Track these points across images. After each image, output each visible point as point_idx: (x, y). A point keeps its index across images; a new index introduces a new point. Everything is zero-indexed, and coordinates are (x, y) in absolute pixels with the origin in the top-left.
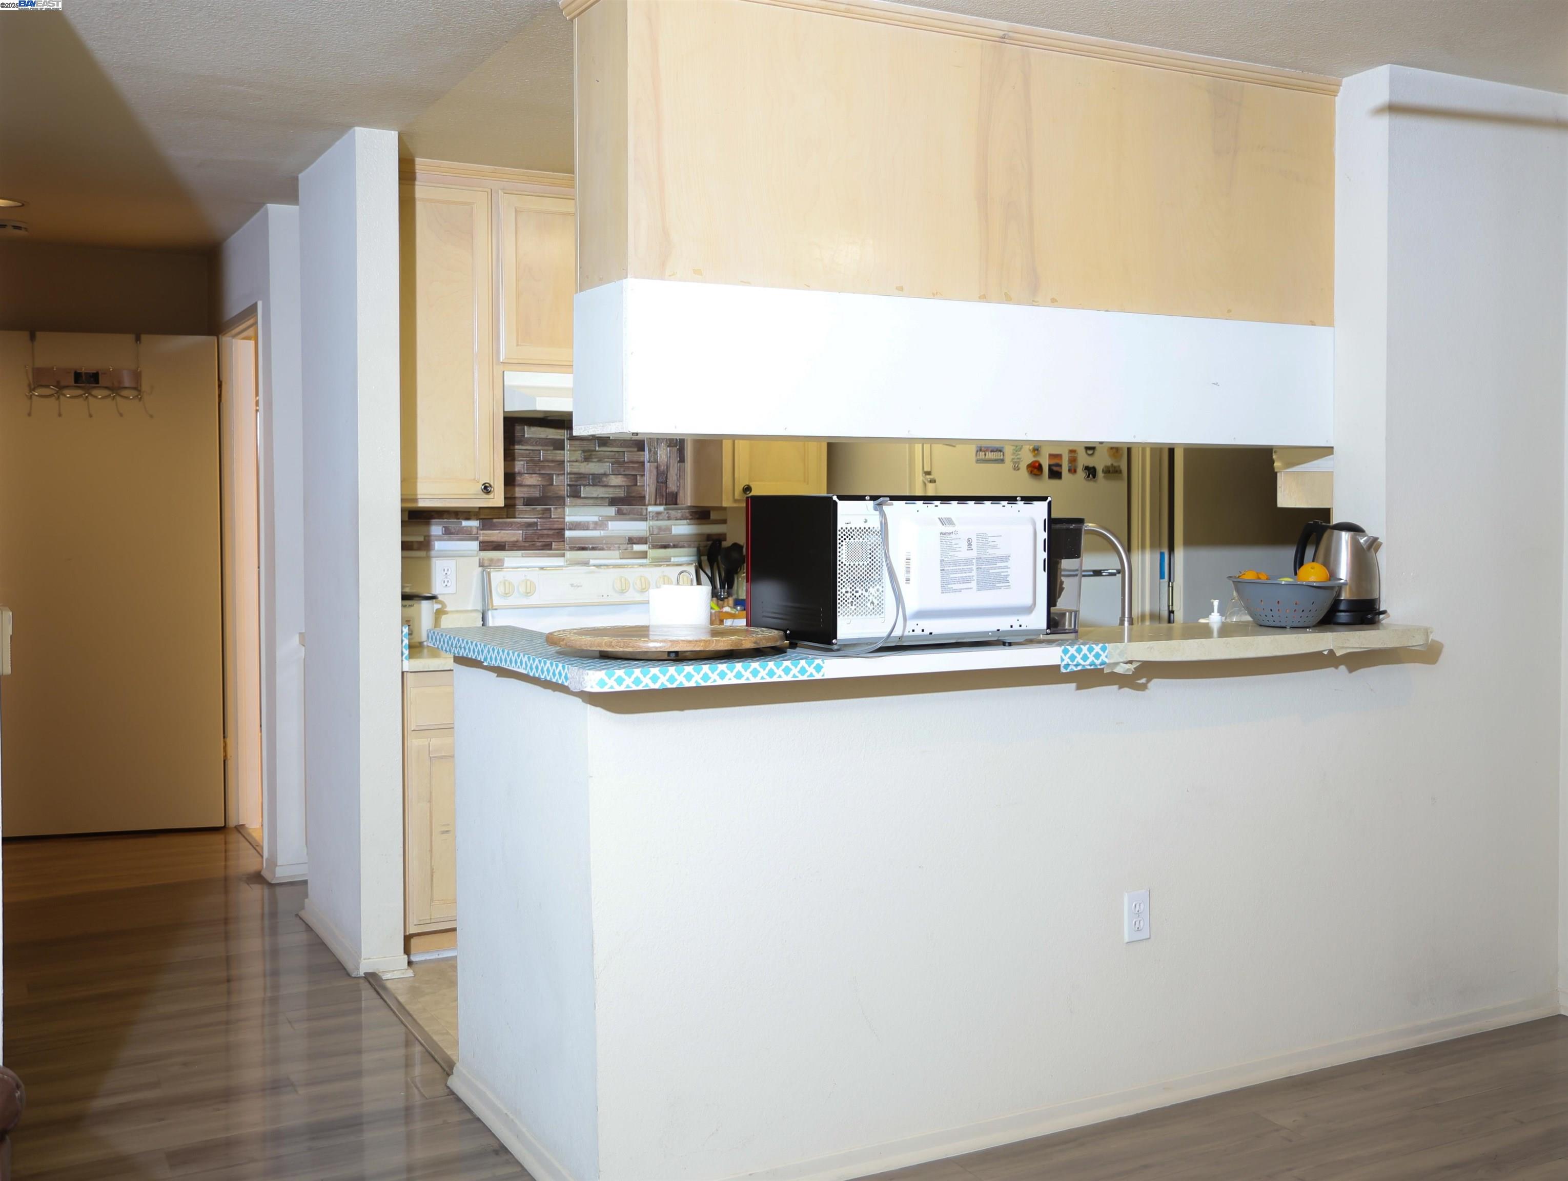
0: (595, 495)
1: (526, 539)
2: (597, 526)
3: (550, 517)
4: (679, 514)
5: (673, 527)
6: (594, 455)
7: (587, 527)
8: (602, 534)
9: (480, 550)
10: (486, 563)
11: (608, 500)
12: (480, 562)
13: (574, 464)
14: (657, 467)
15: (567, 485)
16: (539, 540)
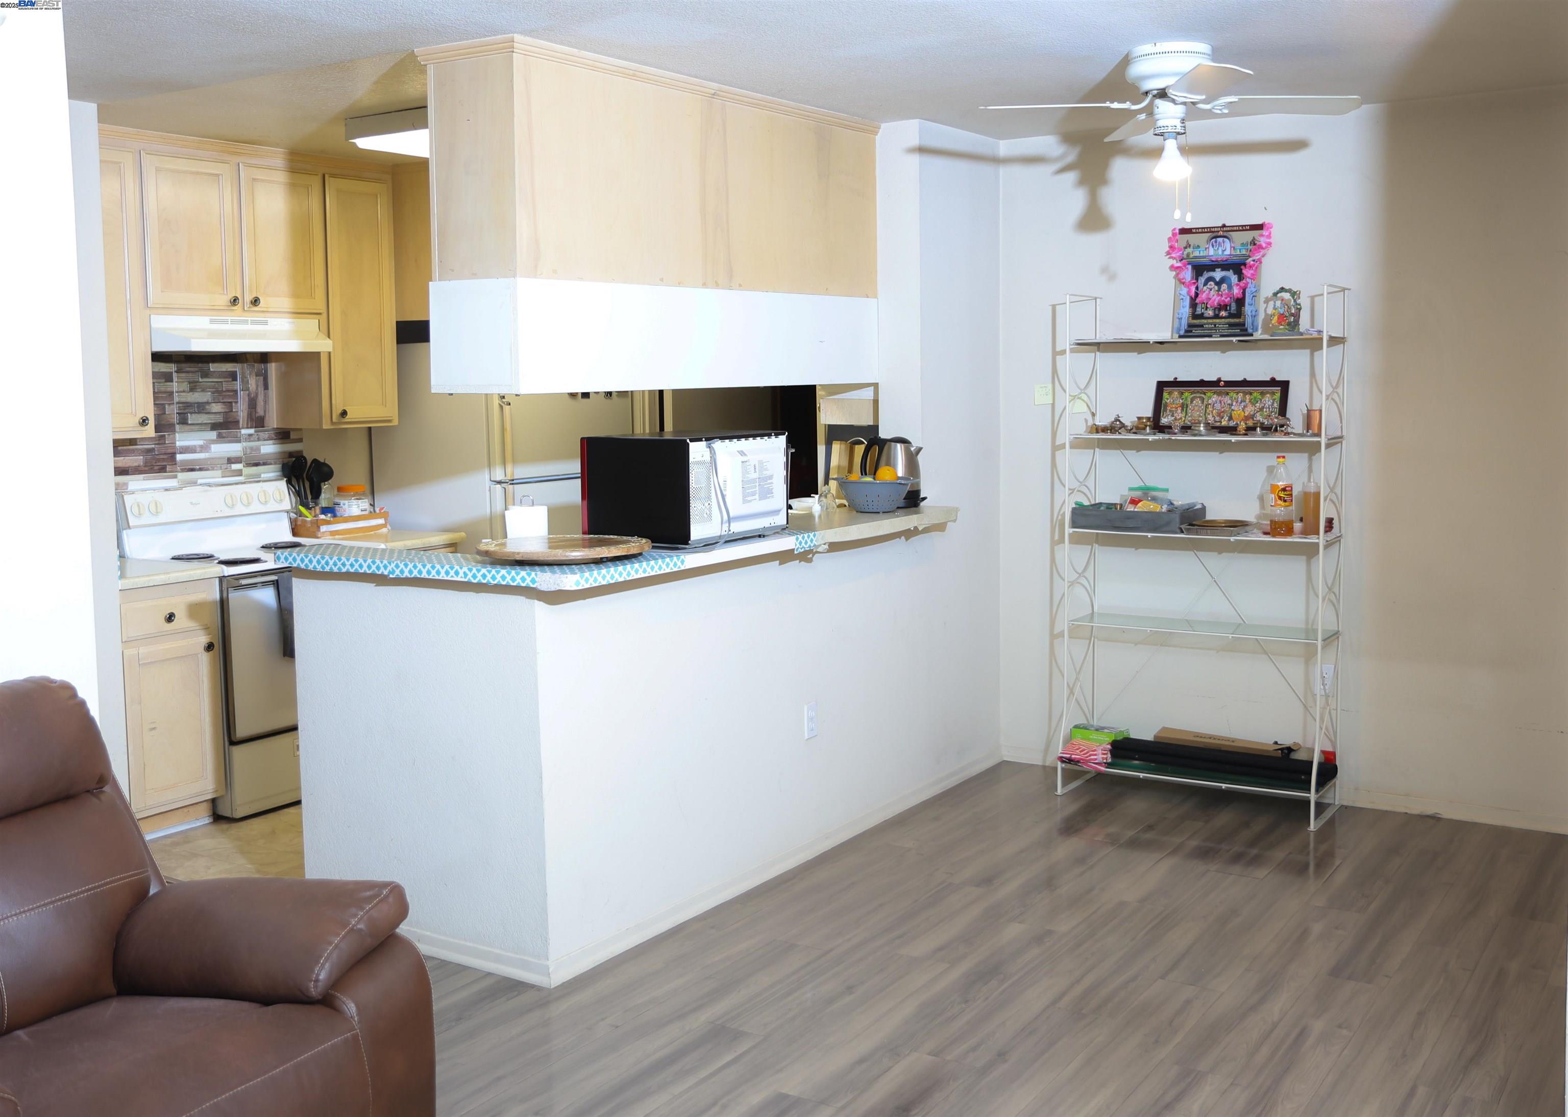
0: (200, 422)
1: (146, 463)
2: (204, 448)
3: (165, 443)
4: (266, 435)
5: (262, 447)
6: (199, 385)
7: (195, 451)
8: (207, 457)
11: (210, 425)
13: (182, 394)
14: (249, 395)
15: (177, 413)
16: (156, 464)
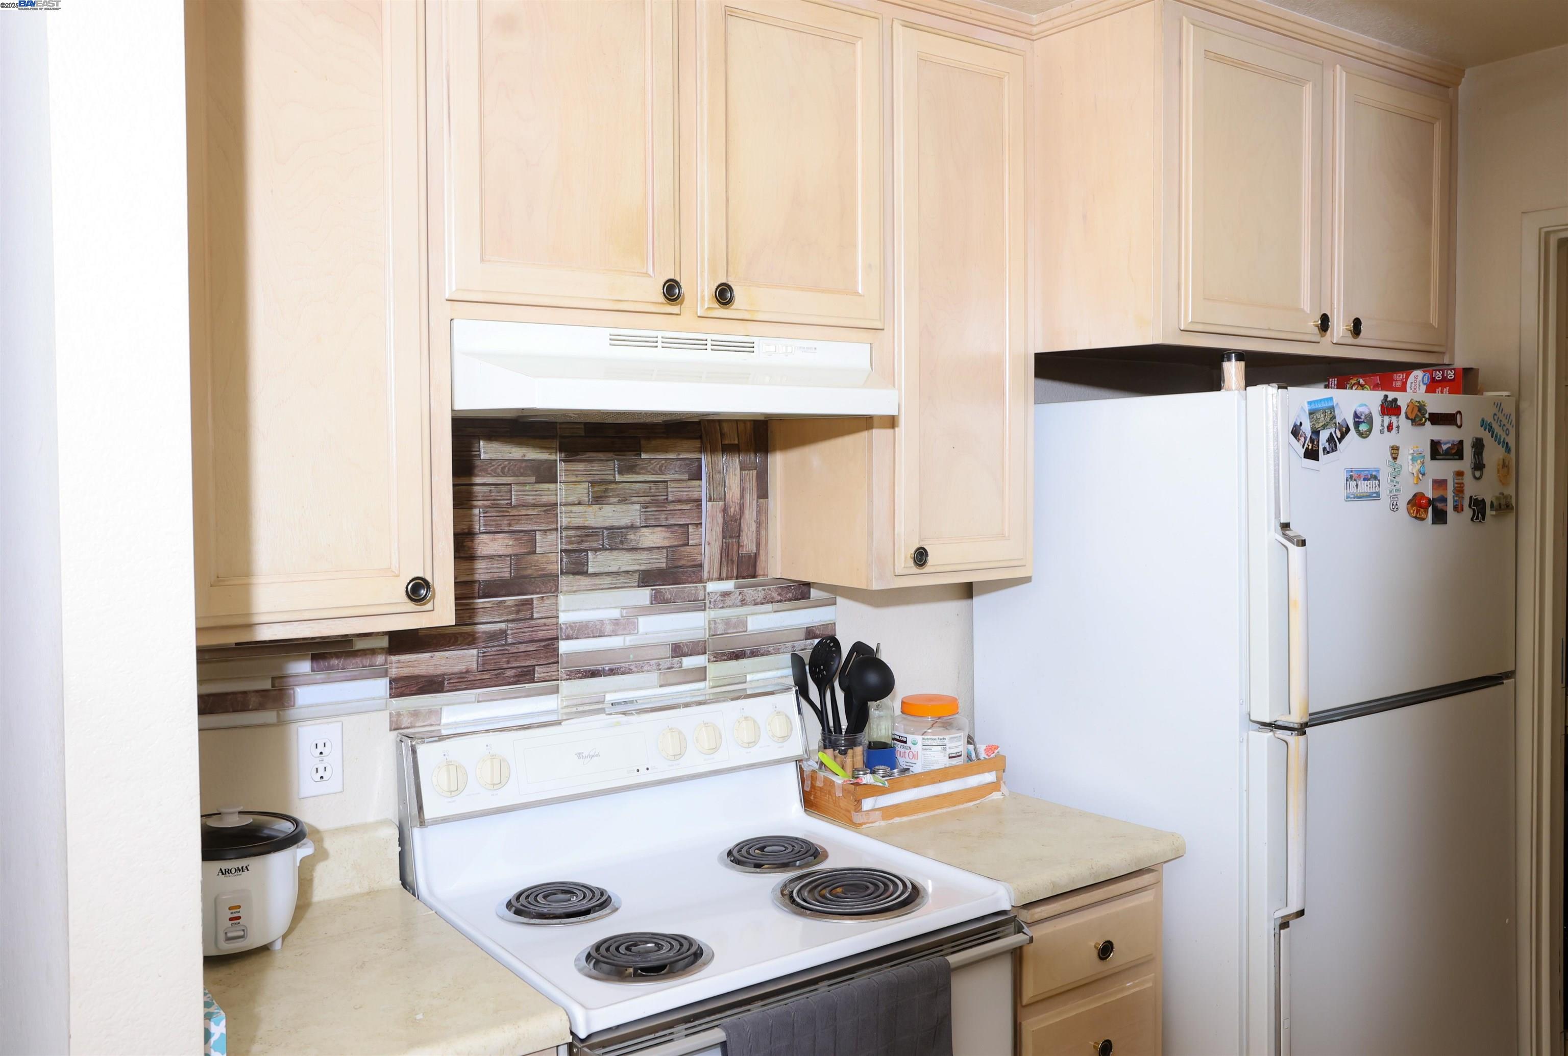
0: (614, 569)
1: (487, 665)
2: (621, 626)
3: (532, 618)
4: (759, 594)
5: (750, 619)
6: (615, 490)
7: (601, 631)
8: (628, 643)
9: (392, 696)
10: (406, 721)
11: (636, 575)
12: (391, 722)
13: (575, 509)
14: (725, 510)
15: (561, 551)
16: (510, 665)
